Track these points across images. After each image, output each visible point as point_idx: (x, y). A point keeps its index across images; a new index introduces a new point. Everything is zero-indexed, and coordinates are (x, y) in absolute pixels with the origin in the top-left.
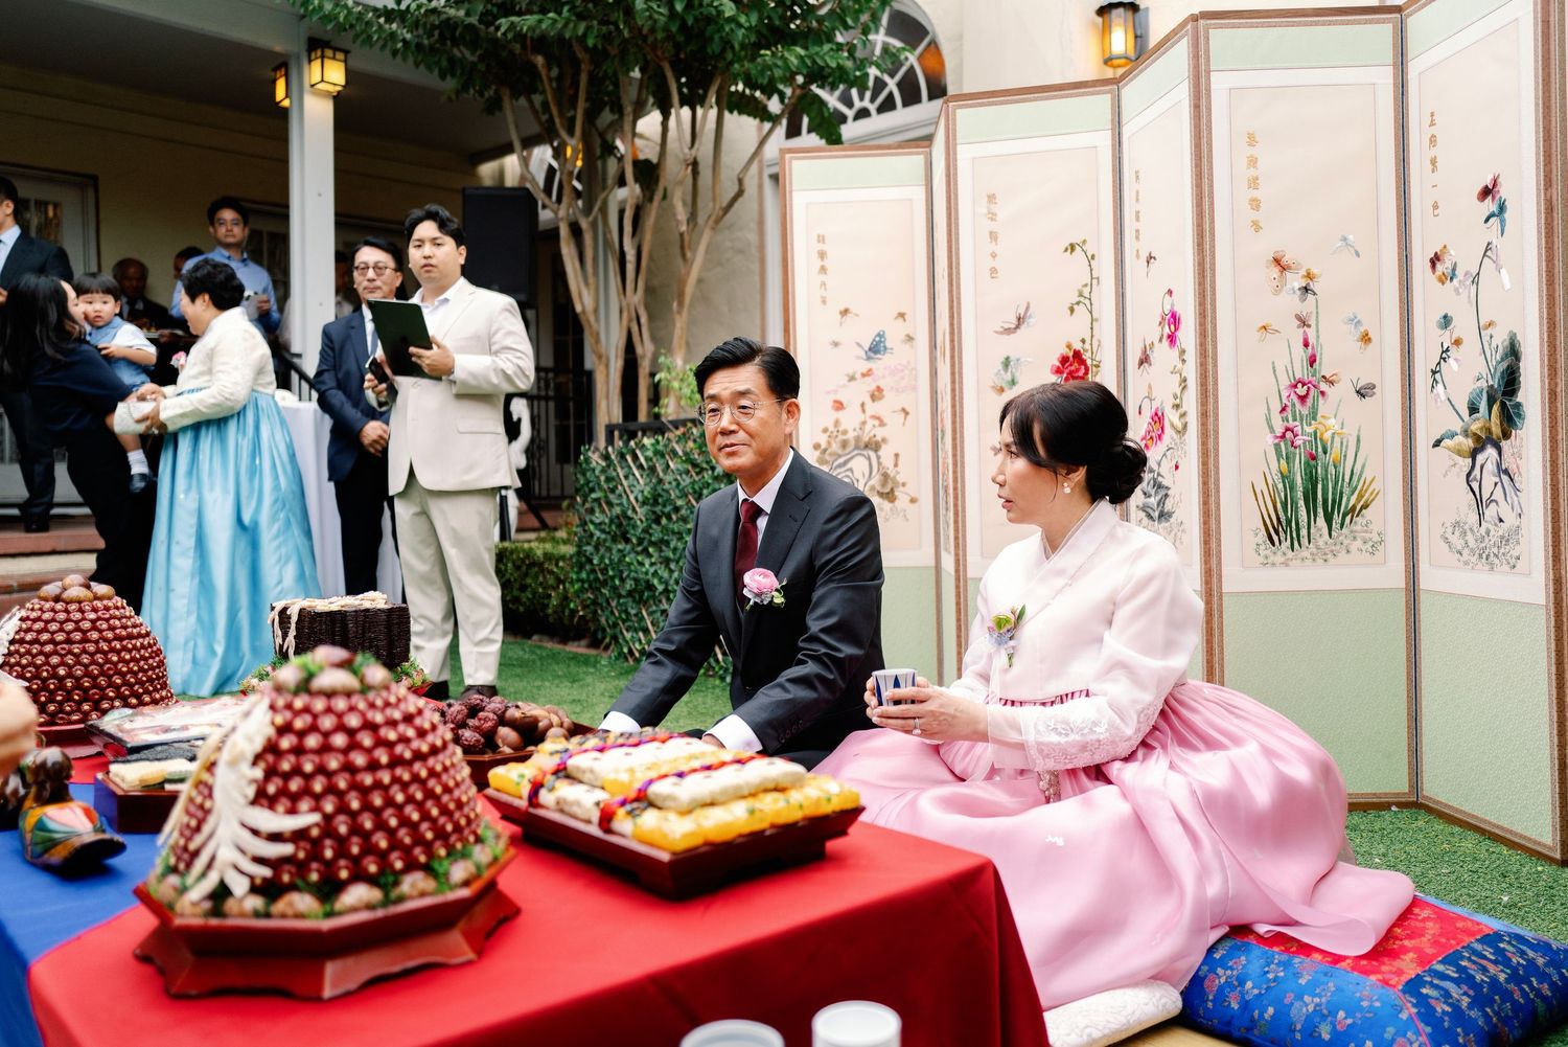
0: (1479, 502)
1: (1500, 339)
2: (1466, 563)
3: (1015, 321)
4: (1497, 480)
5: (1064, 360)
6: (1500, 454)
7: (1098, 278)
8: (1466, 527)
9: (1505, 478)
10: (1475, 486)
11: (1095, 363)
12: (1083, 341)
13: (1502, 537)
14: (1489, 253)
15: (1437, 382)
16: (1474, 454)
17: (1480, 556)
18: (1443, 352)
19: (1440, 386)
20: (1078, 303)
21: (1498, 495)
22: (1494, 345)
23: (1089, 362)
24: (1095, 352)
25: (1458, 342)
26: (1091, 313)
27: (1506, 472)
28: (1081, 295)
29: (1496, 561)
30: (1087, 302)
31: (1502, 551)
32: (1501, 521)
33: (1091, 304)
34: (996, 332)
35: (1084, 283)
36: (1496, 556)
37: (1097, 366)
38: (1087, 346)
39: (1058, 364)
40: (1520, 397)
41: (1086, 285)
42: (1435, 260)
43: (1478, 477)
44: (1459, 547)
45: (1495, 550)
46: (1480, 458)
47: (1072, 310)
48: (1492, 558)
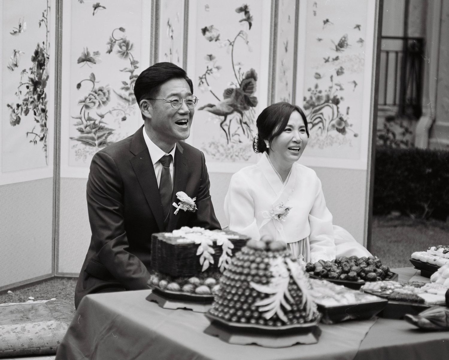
0: (228, 134)
1: (245, 70)
2: (218, 159)
3: (18, 27)
4: (240, 126)
5: (37, 53)
6: (242, 116)
7: (50, 8)
8: (219, 145)
9: (244, 125)
10: (226, 128)
11: (48, 56)
12: (44, 43)
13: (241, 149)
14: (241, 35)
15: (203, 83)
16: (225, 115)
17: (227, 156)
18: (208, 70)
19: (205, 84)
20: (43, 20)
21: (240, 131)
22: (241, 72)
23: (45, 55)
24: (47, 49)
25: (218, 68)
26: (47, 26)
27: (245, 123)
28: (43, 16)
29: (237, 158)
30: (45, 20)
31: (241, 154)
32: (240, 142)
33: (47, 22)
34: (11, 33)
35: (45, 9)
36: (237, 156)
37: (48, 58)
38: (45, 46)
39: (34, 55)
40: (255, 95)
41: (45, 11)
42: (205, 31)
43: (228, 124)
44: (214, 153)
45: (237, 154)
46: (229, 117)
47: (40, 25)
48: (234, 157)
